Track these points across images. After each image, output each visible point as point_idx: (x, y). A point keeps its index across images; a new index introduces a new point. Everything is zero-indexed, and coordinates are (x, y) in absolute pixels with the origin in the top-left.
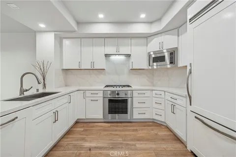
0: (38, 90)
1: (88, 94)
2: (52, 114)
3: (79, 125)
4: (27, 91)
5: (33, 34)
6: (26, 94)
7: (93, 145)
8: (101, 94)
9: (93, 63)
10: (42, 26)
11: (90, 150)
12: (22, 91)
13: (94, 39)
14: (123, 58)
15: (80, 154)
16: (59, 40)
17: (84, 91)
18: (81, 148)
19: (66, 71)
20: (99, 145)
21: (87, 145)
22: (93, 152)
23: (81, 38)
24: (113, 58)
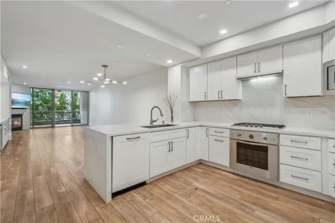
0: (163, 122)
1: (212, 131)
2: (167, 143)
3: (202, 166)
4: (155, 121)
5: (165, 70)
6: (154, 124)
7: (201, 187)
8: (227, 133)
9: (221, 92)
10: (170, 62)
11: (196, 189)
12: (152, 122)
13: (222, 61)
14: (273, 79)
15: (186, 188)
16: (186, 71)
17: (208, 127)
18: (190, 184)
19: (194, 104)
20: (208, 190)
21: (197, 184)
22: (198, 192)
23: (207, 63)
24: (253, 81)
